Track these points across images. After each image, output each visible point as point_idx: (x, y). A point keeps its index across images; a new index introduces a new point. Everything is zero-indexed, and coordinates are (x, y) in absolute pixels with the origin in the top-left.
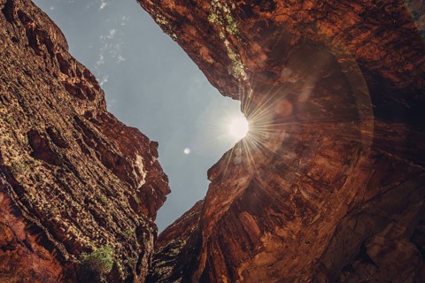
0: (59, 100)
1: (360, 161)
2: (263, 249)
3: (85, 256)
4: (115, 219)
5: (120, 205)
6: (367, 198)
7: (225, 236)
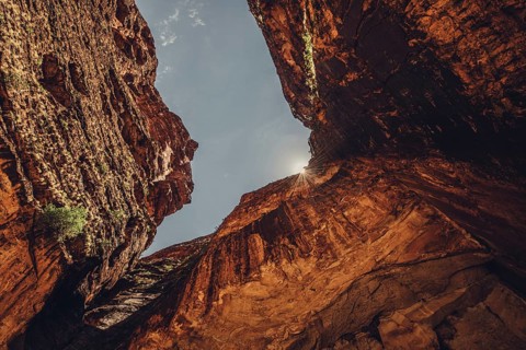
0: (99, 44)
1: (410, 216)
2: (259, 279)
3: (52, 208)
4: (108, 194)
5: (122, 184)
6: (400, 261)
7: (223, 252)
